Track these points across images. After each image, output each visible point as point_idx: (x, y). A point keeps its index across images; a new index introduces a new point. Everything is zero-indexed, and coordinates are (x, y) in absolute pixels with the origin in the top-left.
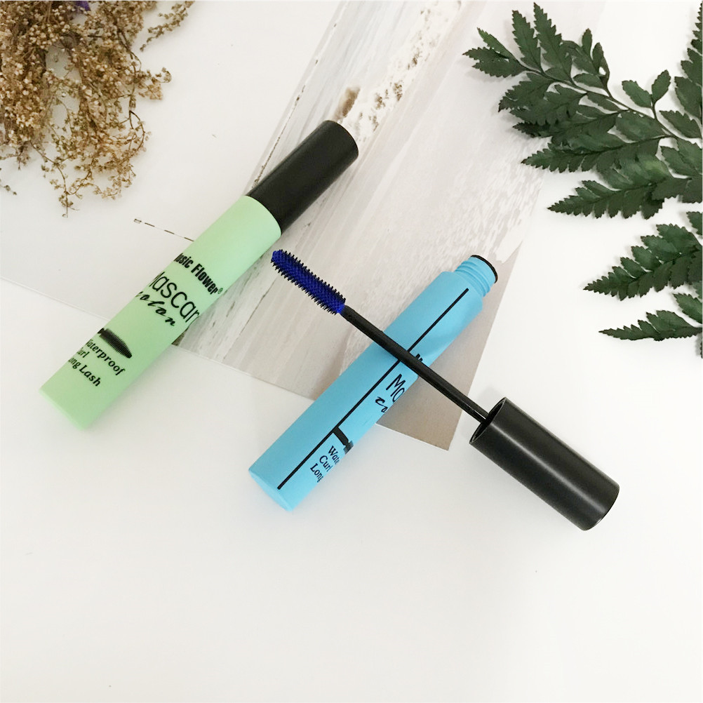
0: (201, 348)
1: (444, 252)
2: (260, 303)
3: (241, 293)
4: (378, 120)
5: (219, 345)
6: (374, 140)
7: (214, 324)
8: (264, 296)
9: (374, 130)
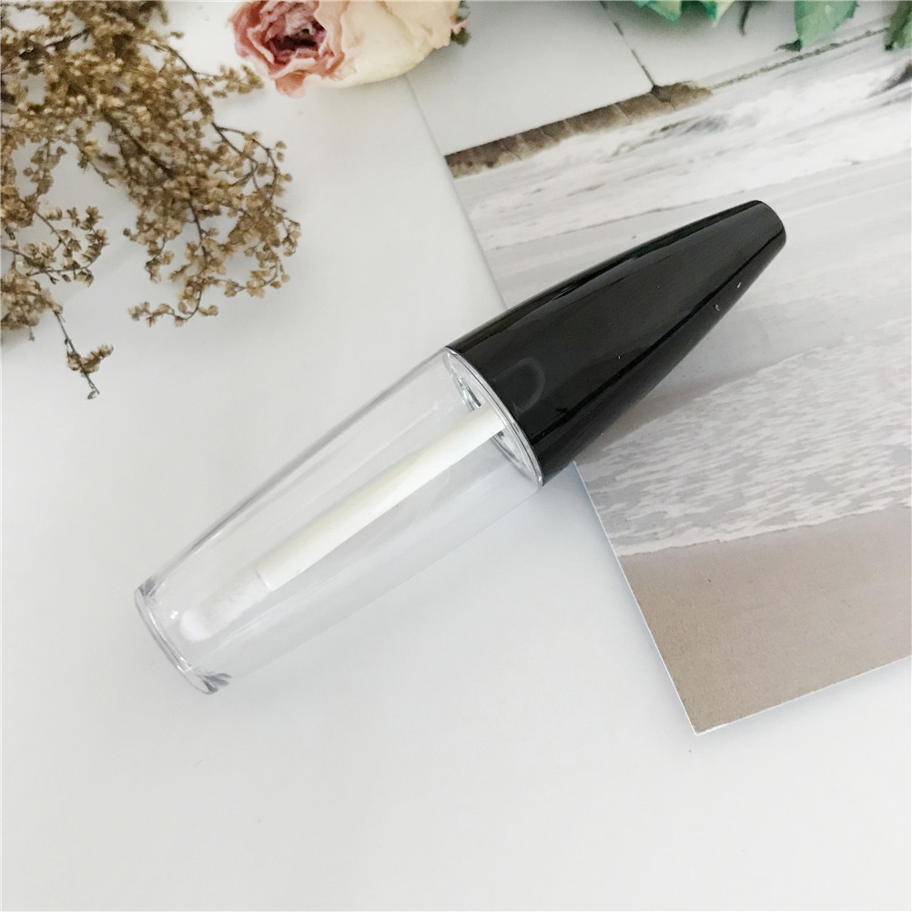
5: (514, 224)
7: (539, 190)
8: (659, 210)
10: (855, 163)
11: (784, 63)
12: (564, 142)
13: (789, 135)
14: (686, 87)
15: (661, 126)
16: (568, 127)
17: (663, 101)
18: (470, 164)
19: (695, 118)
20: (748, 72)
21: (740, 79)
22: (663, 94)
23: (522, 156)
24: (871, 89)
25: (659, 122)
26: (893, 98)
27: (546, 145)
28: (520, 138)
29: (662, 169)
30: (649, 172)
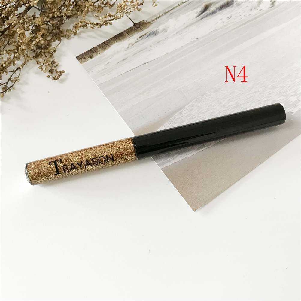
0: (92, 72)
1: (270, 94)
2: (141, 65)
3: (134, 55)
4: (275, 4)
5: (104, 75)
6: (266, 13)
7: (108, 63)
8: (145, 63)
9: (270, 8)
10: (197, 39)
11: (170, 10)
12: (112, 46)
13: (177, 33)
14: (144, 22)
15: (139, 36)
16: (111, 41)
17: (138, 28)
18: (85, 58)
19: (149, 32)
20: (161, 14)
21: (159, 17)
22: (137, 25)
23: (100, 53)
24: (196, 15)
25: (139, 35)
26: (203, 17)
27: (107, 48)
28: (98, 47)
29: (143, 50)
30: (139, 52)
